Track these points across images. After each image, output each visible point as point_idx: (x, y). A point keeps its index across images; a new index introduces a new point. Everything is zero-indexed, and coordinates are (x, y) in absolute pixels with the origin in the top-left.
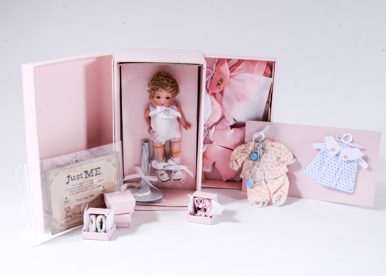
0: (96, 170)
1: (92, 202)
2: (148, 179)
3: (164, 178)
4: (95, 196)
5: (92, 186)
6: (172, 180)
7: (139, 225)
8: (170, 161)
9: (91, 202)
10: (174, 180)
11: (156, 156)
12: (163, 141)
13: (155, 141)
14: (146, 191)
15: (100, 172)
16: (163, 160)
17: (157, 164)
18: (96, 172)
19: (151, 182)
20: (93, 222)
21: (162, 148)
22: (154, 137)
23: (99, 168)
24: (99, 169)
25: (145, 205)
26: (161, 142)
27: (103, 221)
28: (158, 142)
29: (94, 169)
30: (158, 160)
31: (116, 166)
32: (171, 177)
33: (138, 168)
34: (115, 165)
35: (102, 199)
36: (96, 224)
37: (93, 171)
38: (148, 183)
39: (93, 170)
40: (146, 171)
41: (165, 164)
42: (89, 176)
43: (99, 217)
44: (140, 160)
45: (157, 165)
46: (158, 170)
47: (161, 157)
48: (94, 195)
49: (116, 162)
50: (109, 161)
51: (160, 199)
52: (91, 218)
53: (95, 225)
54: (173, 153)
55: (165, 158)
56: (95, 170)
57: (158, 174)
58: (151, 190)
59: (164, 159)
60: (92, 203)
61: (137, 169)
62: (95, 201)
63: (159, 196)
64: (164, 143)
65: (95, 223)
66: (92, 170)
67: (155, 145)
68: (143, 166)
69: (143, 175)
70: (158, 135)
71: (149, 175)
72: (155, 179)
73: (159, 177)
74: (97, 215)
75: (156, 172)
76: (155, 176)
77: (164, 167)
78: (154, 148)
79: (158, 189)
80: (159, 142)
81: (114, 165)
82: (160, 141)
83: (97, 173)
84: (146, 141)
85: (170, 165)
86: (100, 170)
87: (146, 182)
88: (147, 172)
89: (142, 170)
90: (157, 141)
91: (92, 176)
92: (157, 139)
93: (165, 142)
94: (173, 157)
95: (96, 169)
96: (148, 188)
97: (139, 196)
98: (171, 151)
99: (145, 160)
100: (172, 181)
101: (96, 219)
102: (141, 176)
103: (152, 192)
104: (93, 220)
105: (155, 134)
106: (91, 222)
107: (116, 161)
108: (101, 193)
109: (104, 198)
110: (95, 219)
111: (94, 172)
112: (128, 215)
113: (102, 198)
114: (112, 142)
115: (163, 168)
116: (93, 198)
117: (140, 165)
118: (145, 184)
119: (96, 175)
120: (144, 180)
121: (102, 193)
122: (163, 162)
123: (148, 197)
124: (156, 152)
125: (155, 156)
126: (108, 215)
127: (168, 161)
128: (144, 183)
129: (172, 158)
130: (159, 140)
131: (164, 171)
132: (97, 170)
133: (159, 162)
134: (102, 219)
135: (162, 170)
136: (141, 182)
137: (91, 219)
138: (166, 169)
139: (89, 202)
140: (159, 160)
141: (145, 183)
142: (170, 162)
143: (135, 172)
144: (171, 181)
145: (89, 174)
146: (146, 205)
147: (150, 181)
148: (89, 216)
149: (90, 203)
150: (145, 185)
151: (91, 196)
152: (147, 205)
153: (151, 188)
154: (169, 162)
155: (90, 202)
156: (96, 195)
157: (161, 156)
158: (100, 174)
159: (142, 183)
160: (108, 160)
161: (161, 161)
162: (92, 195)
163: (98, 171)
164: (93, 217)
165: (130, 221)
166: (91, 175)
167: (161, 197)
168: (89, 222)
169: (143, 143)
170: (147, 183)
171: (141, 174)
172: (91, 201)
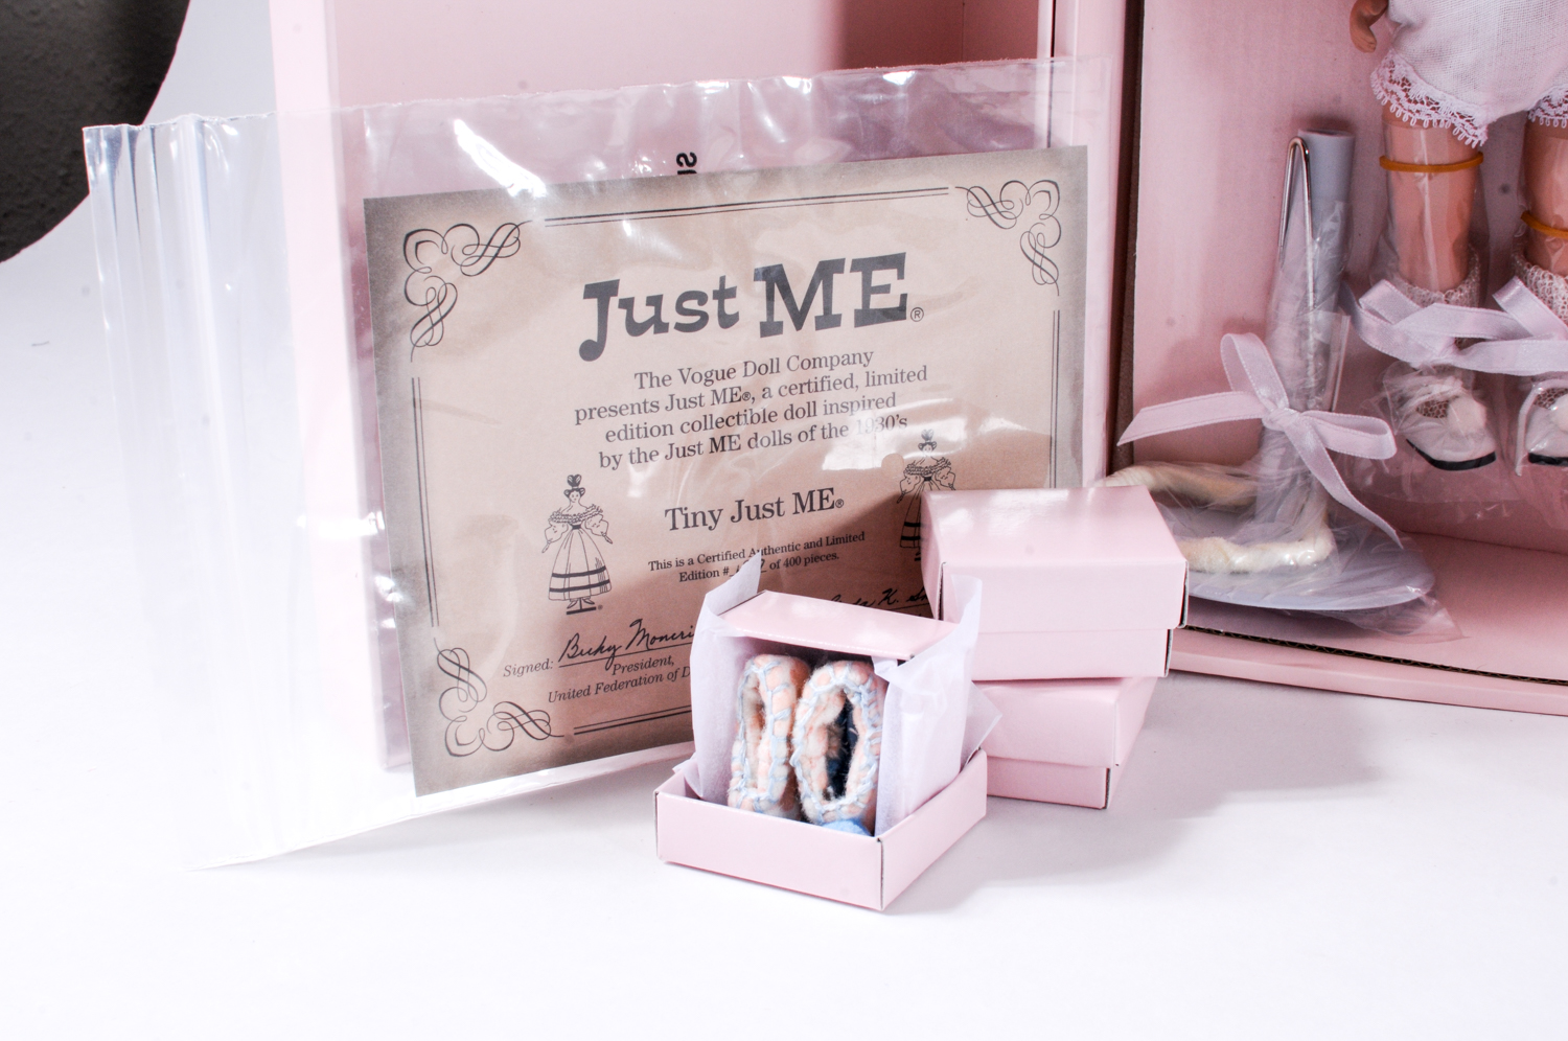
0: (867, 280)
1: (809, 553)
2: (1322, 439)
3: (1455, 435)
4: (840, 502)
5: (820, 410)
6: (1521, 456)
7: (1202, 799)
8: (1520, 293)
9: (802, 553)
10: (1534, 458)
11: (1403, 245)
12: (1468, 110)
13: (1402, 110)
14: (1288, 533)
15: (904, 297)
16: (1455, 288)
17: (1404, 314)
18: (868, 290)
19: (1345, 464)
20: (769, 718)
21: (1461, 177)
22: (1400, 71)
23: (896, 262)
24: (894, 272)
25: (1274, 642)
26: (1458, 122)
27: (860, 720)
28: (1426, 119)
29: (848, 266)
30: (1413, 281)
31: (1046, 265)
32: (1512, 441)
33: (1246, 348)
34: (1038, 259)
35: (903, 538)
36: (789, 738)
37: (836, 277)
38: (1315, 473)
39: (841, 271)
40: (1311, 370)
41: (1472, 320)
42: (799, 318)
43: (826, 679)
44: (1269, 288)
45: (1403, 325)
46: (1403, 368)
47: (1439, 259)
48: (832, 498)
49: (1049, 231)
50: (992, 206)
51: (1405, 606)
52: (751, 684)
53: (784, 750)
54: (1547, 226)
55: (1476, 270)
56: (859, 275)
57: (1403, 400)
58: (1330, 526)
59: (1465, 276)
60: (815, 559)
61: (1232, 346)
62: (839, 549)
63: (1402, 581)
64: (1481, 137)
65: (783, 731)
66: (826, 271)
67: (1399, 153)
68: (1285, 333)
69: (1284, 401)
70: (1437, 55)
71: (1330, 410)
72: (1374, 442)
73: (1407, 427)
74: (809, 660)
75: (1386, 381)
76: (1379, 417)
77: (1462, 344)
78: (1393, 174)
79: (1394, 531)
80: (1435, 117)
81: (1031, 253)
82: (1450, 104)
83: (877, 302)
84: (1330, 123)
85: (1514, 334)
86: (901, 276)
87: (1300, 462)
88: (1312, 382)
89: (1277, 365)
90: (1425, 109)
91: (829, 320)
92: (1420, 89)
93: (1493, 128)
94: (1545, 267)
95: (865, 266)
96: (1314, 513)
97: (1228, 559)
98: (1532, 215)
99: (1305, 275)
100: (1519, 469)
101: (799, 694)
102: (1266, 410)
103: (1342, 544)
104: (766, 699)
105: (1414, 45)
106: (749, 718)
107: (1051, 225)
108: (897, 490)
109: (917, 538)
110: (792, 691)
111: (847, 292)
112: (1104, 696)
113: (909, 532)
114: (1028, 50)
115: (1449, 357)
116: (819, 523)
117: (1260, 329)
118: (1294, 480)
119: (865, 317)
120: (1289, 446)
121: (907, 487)
122: (1457, 303)
123: (1310, 579)
124: (1403, 213)
125: (1393, 249)
126: (900, 662)
127: (1502, 300)
128: (1282, 466)
129: (1536, 273)
130: (1436, 95)
131: (1459, 383)
132: (879, 277)
133: (1424, 303)
134: (853, 701)
135: (1444, 371)
136: (1259, 461)
137: (756, 689)
138: (1475, 361)
139: (784, 549)
140: (1425, 285)
141: (1290, 471)
142: (1520, 303)
143: (1216, 380)
144: (1513, 464)
145: (799, 298)
146: (1283, 643)
147: (1333, 455)
148: (742, 664)
149: (796, 561)
150: (1286, 492)
151: (804, 503)
152: (1293, 645)
153: (1336, 518)
154: (1508, 304)
155: (794, 548)
156: (856, 503)
157: (1447, 247)
158: (897, 313)
159: (1270, 465)
160: (986, 201)
161: (1436, 295)
162: (816, 496)
163: (885, 289)
164: (773, 674)
165: (1118, 756)
166: (817, 308)
167: (1413, 591)
168: (734, 712)
169: (1301, 133)
170: (1306, 475)
171: (1263, 392)
172: (808, 546)
